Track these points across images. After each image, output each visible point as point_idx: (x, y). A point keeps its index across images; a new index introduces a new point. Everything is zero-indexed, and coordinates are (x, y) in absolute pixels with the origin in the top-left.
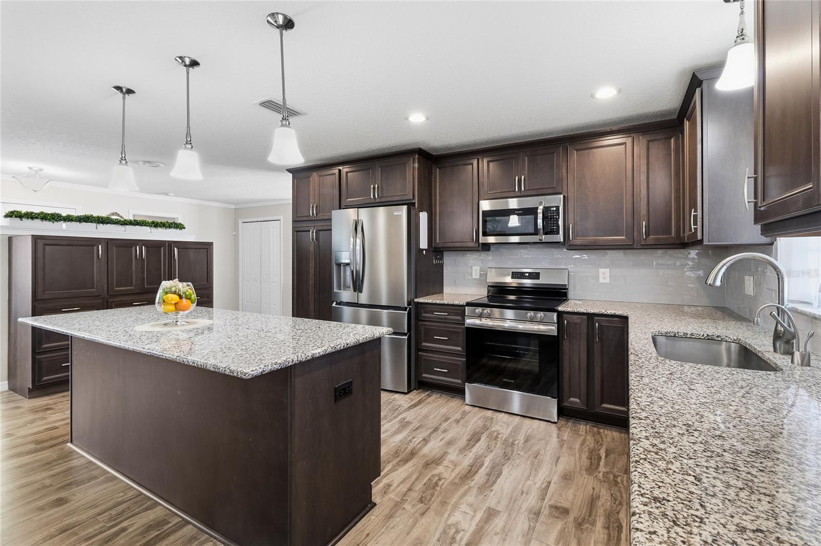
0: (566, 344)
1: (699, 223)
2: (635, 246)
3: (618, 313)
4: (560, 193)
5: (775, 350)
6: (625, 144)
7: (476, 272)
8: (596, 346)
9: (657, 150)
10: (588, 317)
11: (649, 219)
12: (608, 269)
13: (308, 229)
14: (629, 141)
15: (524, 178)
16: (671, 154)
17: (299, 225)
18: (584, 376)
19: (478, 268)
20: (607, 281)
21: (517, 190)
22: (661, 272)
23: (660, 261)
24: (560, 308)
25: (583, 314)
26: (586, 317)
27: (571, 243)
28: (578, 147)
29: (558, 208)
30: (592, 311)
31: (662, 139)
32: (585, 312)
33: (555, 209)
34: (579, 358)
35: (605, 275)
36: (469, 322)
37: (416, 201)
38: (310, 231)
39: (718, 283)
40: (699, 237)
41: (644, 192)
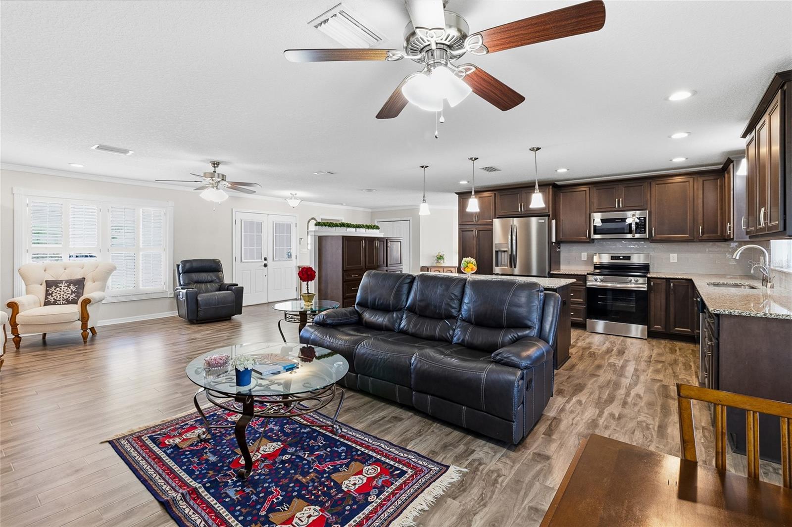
0: (652, 296)
1: (732, 230)
2: (695, 240)
3: (685, 277)
4: (646, 209)
5: (763, 285)
6: (688, 181)
7: (584, 256)
8: (671, 296)
9: (709, 185)
10: (666, 281)
11: (704, 225)
12: (676, 254)
13: (472, 229)
14: (691, 180)
15: (622, 200)
16: (717, 189)
17: (463, 227)
18: (663, 313)
19: (586, 254)
20: (676, 261)
21: (617, 207)
22: (711, 256)
23: (710, 249)
24: (648, 276)
25: (664, 278)
26: (664, 280)
27: (654, 239)
28: (658, 182)
29: (645, 218)
30: (669, 277)
31: (712, 179)
32: (664, 277)
33: (643, 219)
34: (661, 303)
35: (674, 257)
36: (589, 284)
37: (551, 213)
38: (473, 231)
39: (738, 258)
40: (732, 237)
41: (701, 209)
